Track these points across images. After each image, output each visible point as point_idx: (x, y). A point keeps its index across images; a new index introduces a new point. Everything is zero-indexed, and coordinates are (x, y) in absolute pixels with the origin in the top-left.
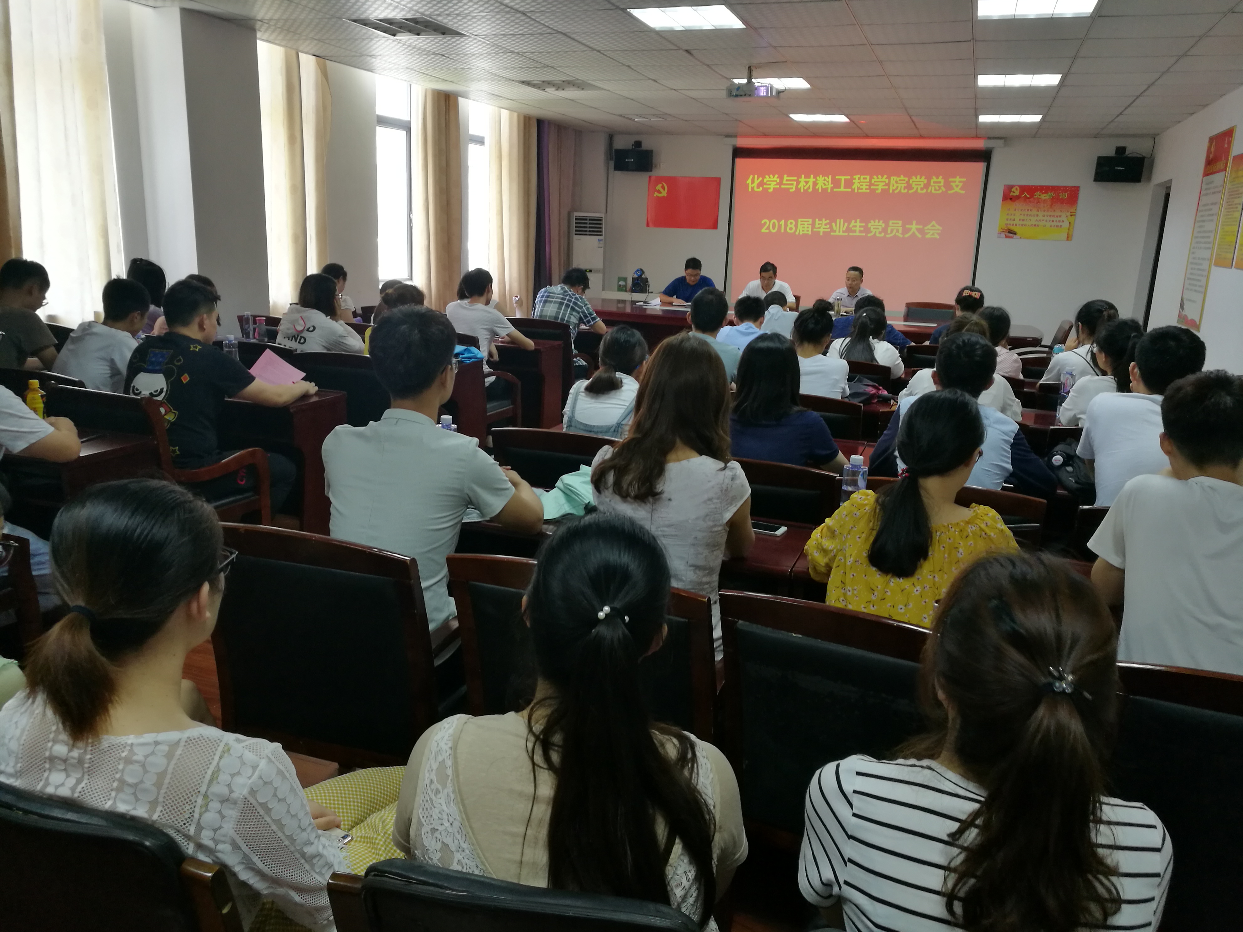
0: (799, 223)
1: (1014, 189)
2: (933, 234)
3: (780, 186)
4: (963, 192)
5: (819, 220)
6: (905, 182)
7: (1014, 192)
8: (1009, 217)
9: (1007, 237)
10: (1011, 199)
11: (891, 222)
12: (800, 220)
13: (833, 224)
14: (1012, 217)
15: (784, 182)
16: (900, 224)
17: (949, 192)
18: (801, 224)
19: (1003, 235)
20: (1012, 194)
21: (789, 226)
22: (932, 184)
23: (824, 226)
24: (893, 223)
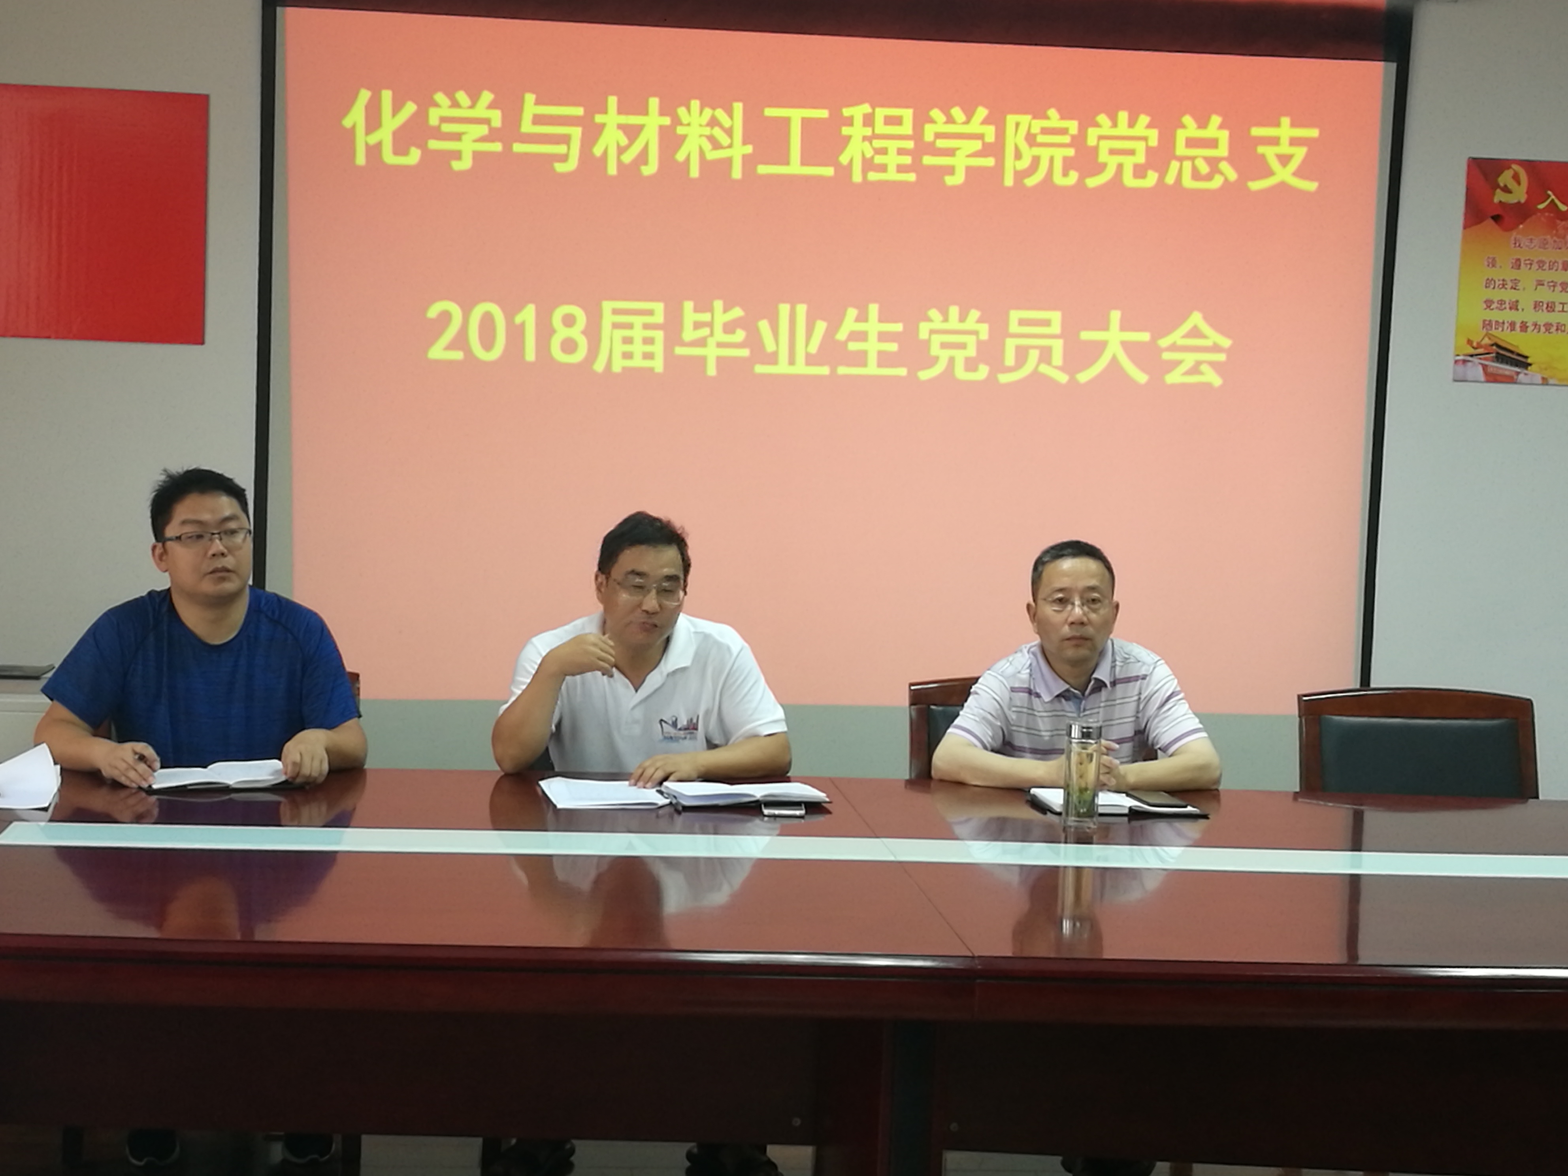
0: (608, 319)
1: (1505, 178)
2: (1195, 370)
3: (507, 147)
4: (1311, 186)
5: (696, 310)
6: (1066, 139)
7: (1506, 190)
8: (1497, 295)
9: (1492, 378)
10: (1497, 218)
11: (1015, 316)
12: (608, 306)
13: (764, 326)
14: (1508, 295)
15: (527, 127)
16: (1056, 328)
17: (1256, 186)
18: (616, 326)
19: (1476, 370)
20: (1500, 197)
21: (562, 332)
22: (1181, 149)
23: (720, 336)
24: (1022, 322)
